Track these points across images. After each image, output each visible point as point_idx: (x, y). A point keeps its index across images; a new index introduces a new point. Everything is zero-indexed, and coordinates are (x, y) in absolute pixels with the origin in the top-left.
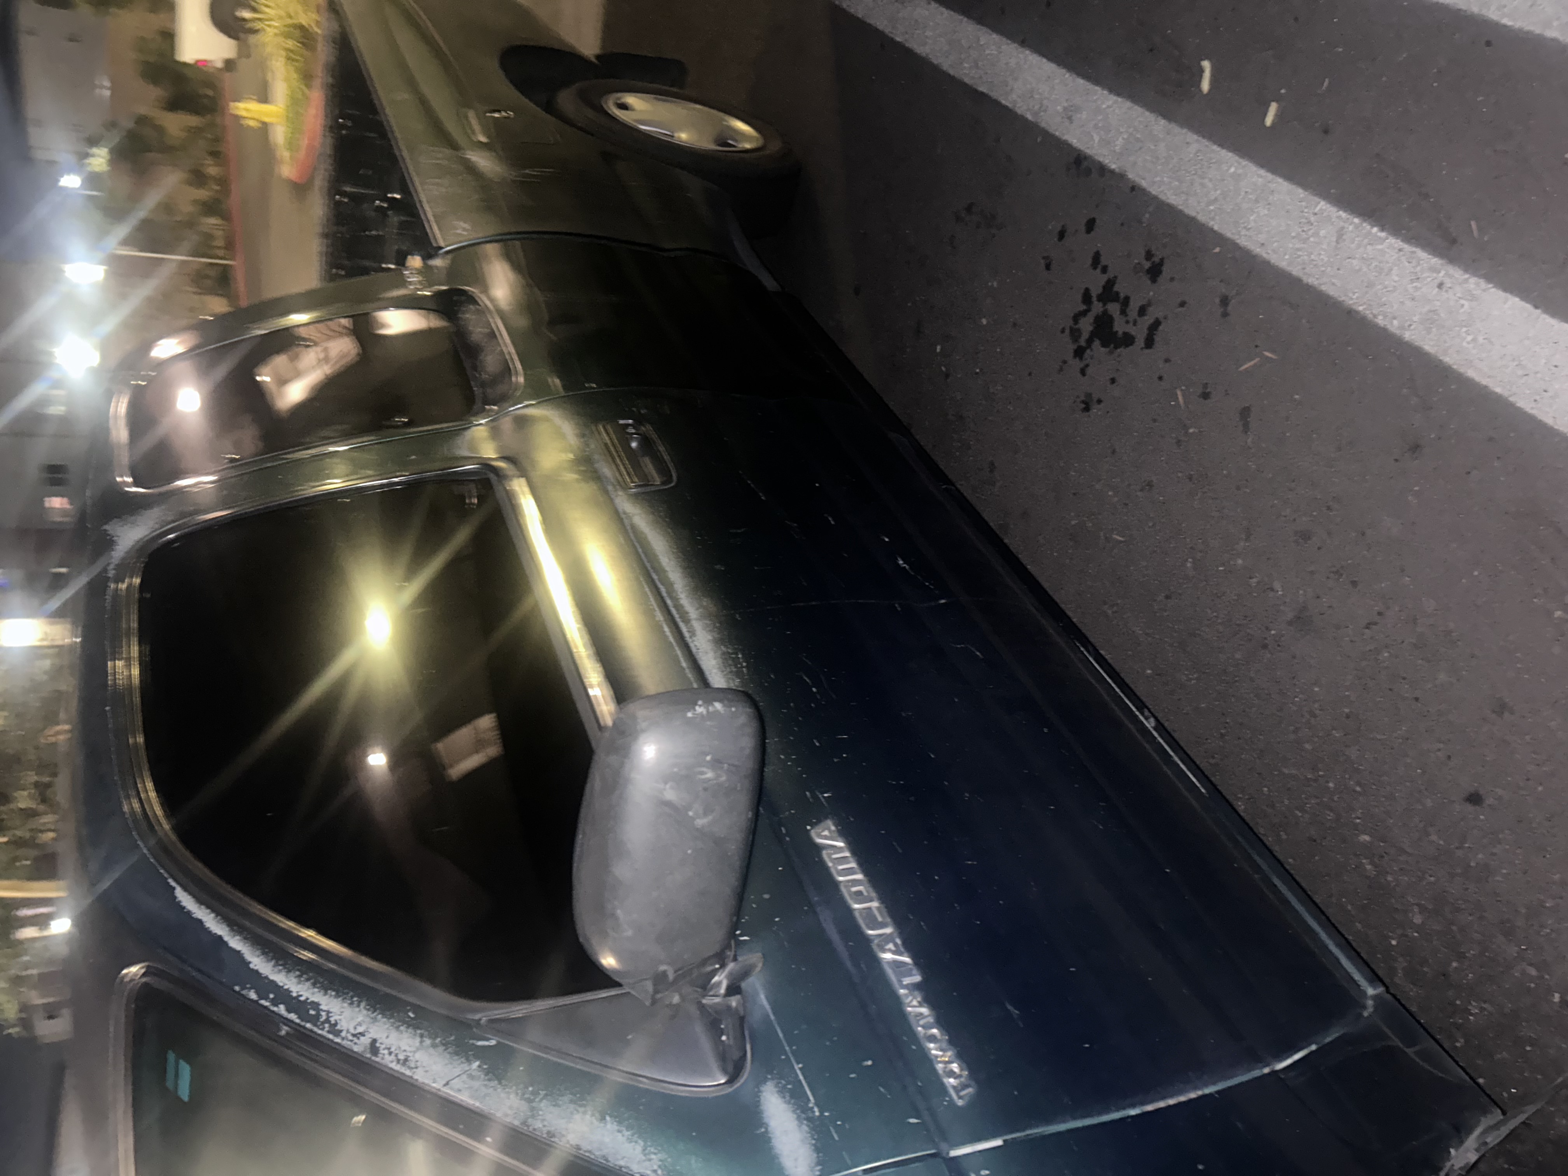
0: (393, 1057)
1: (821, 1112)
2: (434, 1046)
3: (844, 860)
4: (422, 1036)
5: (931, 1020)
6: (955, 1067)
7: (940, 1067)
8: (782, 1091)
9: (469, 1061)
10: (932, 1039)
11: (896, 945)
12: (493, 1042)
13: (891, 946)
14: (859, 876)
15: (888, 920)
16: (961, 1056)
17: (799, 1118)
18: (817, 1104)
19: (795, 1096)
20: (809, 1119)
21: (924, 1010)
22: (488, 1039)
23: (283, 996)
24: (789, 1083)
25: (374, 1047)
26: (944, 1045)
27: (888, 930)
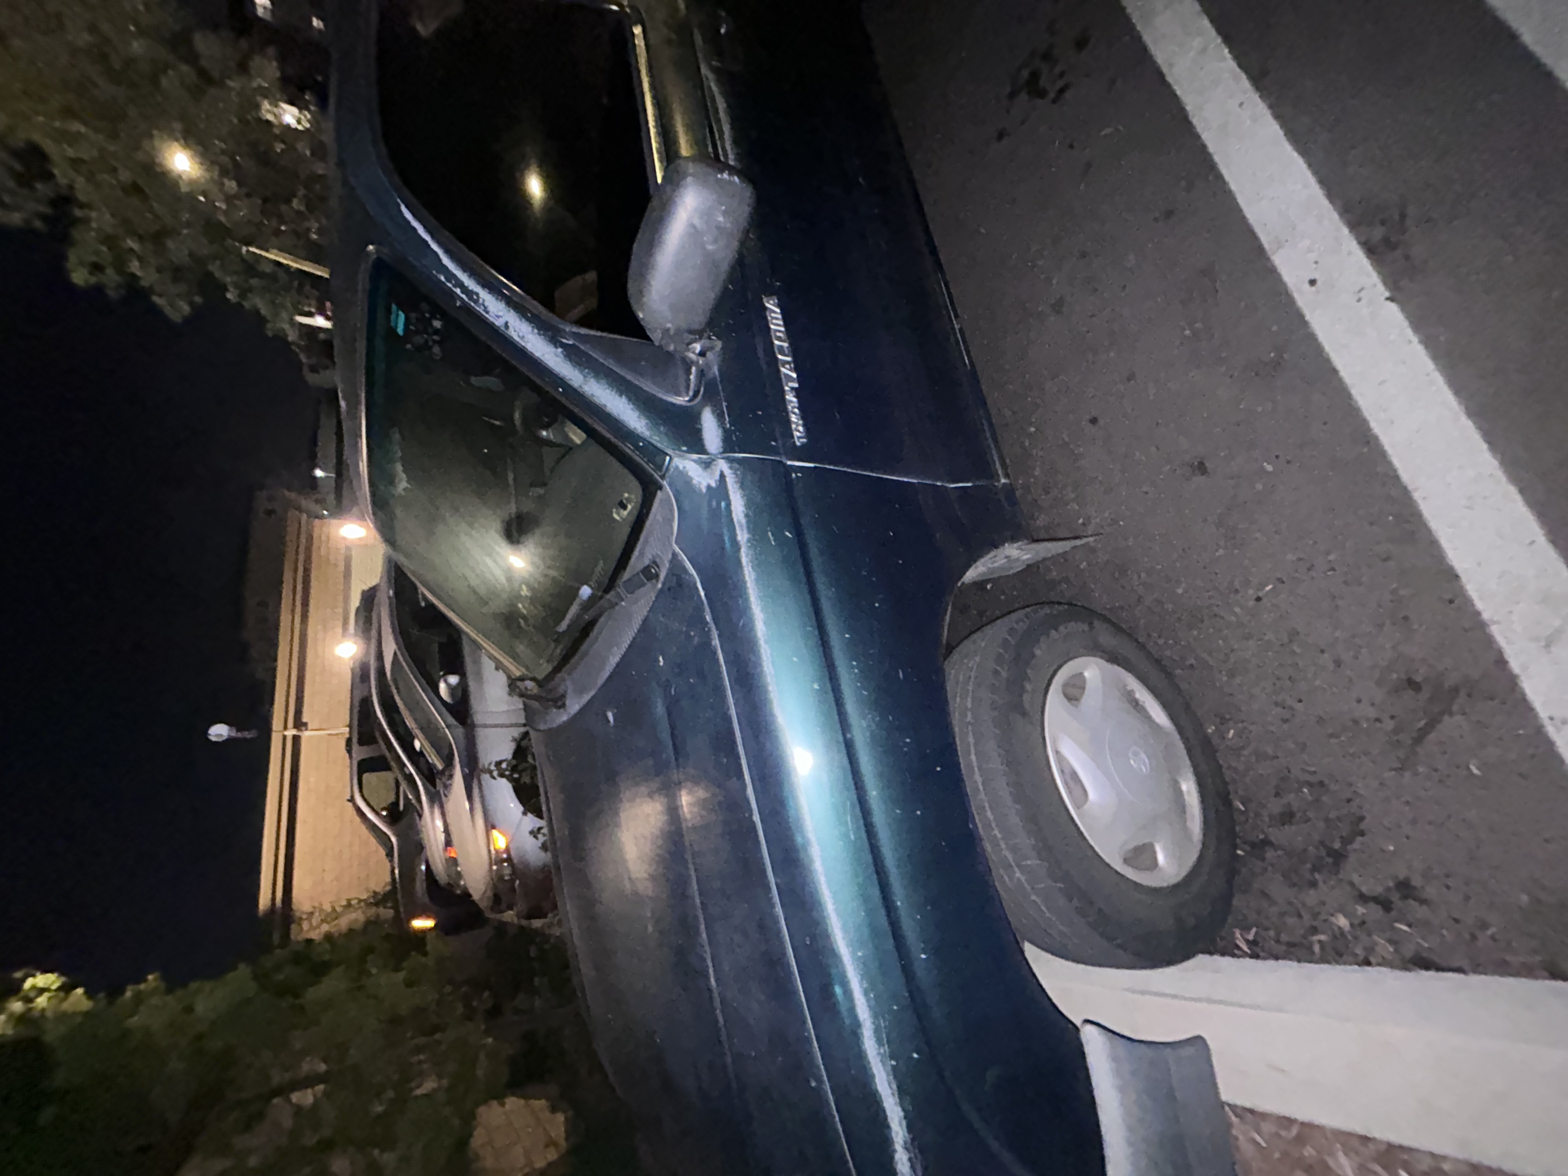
0: (516, 333)
1: (730, 426)
2: (539, 334)
3: (777, 319)
4: (533, 327)
5: (796, 405)
6: (801, 429)
7: (794, 426)
8: (713, 412)
9: (556, 347)
10: (794, 413)
11: (790, 367)
12: (571, 342)
13: (788, 366)
14: (783, 329)
15: (791, 354)
16: (805, 425)
17: (719, 426)
18: (729, 422)
19: (720, 416)
20: (723, 428)
21: (795, 400)
22: (568, 340)
23: (461, 285)
24: (718, 409)
25: (506, 325)
26: (799, 417)
27: (789, 359)
